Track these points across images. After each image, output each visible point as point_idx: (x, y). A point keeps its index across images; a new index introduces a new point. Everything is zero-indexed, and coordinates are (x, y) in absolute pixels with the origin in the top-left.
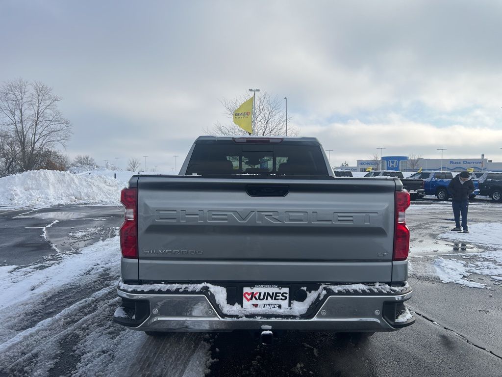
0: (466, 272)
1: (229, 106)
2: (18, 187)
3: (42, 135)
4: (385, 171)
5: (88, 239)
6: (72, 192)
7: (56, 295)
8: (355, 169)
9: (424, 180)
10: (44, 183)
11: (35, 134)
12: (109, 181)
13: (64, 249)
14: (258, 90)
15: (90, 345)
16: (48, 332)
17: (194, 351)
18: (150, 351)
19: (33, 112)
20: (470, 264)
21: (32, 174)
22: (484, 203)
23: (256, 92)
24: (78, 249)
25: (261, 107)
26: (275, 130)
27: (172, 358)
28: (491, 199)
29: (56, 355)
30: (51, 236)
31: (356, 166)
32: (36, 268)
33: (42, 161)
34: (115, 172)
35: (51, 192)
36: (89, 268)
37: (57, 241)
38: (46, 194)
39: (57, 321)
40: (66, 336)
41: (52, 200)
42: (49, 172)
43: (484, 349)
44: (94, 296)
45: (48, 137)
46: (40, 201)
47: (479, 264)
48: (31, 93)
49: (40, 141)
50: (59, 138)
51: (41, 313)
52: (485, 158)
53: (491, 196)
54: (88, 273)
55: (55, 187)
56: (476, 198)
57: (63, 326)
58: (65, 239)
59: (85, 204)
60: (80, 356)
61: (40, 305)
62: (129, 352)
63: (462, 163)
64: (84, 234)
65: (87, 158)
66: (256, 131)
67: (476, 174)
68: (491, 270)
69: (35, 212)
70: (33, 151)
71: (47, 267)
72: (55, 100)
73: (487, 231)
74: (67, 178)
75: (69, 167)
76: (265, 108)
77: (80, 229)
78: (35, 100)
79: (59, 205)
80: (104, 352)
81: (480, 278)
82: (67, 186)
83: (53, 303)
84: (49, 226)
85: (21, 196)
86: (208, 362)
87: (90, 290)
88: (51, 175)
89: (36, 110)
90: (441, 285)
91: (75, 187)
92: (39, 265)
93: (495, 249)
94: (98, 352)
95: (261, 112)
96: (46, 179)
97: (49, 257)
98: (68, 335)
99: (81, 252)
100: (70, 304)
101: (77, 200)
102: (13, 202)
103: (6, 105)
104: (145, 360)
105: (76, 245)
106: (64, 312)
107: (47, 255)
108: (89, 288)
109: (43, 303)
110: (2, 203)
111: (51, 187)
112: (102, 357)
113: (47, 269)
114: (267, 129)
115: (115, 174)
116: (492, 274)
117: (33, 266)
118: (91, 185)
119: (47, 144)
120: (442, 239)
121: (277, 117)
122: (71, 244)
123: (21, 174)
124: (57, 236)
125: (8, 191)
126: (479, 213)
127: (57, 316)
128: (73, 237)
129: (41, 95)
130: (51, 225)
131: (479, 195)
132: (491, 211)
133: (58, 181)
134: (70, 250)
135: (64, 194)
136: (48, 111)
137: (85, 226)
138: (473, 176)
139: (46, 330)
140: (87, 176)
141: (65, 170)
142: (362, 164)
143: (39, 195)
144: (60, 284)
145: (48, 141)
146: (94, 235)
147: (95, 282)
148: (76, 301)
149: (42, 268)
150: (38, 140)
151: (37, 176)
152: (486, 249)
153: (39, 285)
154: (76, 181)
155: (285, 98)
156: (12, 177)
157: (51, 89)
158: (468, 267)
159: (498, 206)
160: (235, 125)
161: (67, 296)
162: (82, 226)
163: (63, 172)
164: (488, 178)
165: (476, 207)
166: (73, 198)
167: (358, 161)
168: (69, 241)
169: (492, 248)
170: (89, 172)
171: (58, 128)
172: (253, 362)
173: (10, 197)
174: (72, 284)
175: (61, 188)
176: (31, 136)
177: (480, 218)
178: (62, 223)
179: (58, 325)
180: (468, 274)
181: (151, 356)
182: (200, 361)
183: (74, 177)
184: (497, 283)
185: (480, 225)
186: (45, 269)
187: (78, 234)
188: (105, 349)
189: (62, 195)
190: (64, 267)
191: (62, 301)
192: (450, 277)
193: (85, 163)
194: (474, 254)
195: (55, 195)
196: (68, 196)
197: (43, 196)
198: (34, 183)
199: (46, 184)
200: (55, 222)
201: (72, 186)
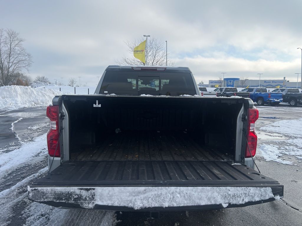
0: (280, 153)
1: (131, 46)
3: (14, 63)
4: (226, 87)
5: (40, 131)
6: (32, 100)
7: (15, 171)
8: (207, 86)
9: (250, 93)
10: (14, 93)
11: (9, 62)
12: (56, 93)
13: (24, 138)
14: (149, 36)
15: (34, 210)
16: (6, 200)
17: (104, 214)
18: (75, 214)
19: (7, 48)
20: (282, 148)
21: (6, 88)
22: (285, 107)
24: (33, 138)
25: (151, 47)
26: (160, 61)
27: (89, 220)
28: (289, 104)
29: (10, 218)
30: (16, 129)
31: (208, 84)
32: (4, 152)
33: (14, 80)
34: (61, 87)
35: (19, 99)
36: (39, 152)
37: (20, 132)
38: (16, 101)
39: (13, 191)
40: (17, 203)
41: (20, 104)
42: (18, 87)
43: (298, 210)
44: (40, 172)
45: (17, 64)
46: (12, 105)
47: (287, 147)
48: (6, 37)
49: (13, 67)
50: (24, 65)
51: (2, 185)
52: (285, 79)
53: (289, 103)
54: (38, 155)
55: (21, 96)
56: (280, 104)
57: (17, 195)
58: (25, 131)
59: (41, 107)
60: (25, 218)
61: (3, 179)
62: (60, 215)
63: (271, 82)
64: (38, 127)
65: (44, 78)
66: (148, 62)
67: (281, 89)
68: (296, 152)
69: (8, 112)
70: (8, 73)
71: (11, 151)
72: (21, 41)
73: (289, 125)
74: (29, 90)
75: (32, 83)
76: (153, 47)
77: (36, 124)
78: (8, 41)
79: (24, 108)
80: (42, 215)
81: (290, 157)
82: (29, 96)
83: (12, 177)
84: (16, 122)
86: (114, 223)
87: (37, 168)
88: (18, 89)
89: (9, 47)
90: (265, 162)
91: (34, 96)
92: (6, 149)
93: (296, 138)
94: (38, 216)
95: (151, 50)
96: (15, 91)
97: (13, 144)
98: (19, 202)
99: (35, 140)
100: (23, 178)
101: (36, 104)
104: (70, 222)
105: (32, 135)
106: (19, 184)
107: (12, 142)
108: (37, 166)
109: (5, 178)
111: (19, 96)
112: (41, 219)
113: (10, 153)
114: (155, 61)
115: (60, 88)
116: (296, 155)
117: (2, 150)
118: (44, 95)
119: (17, 69)
120: (263, 131)
121: (161, 53)
122: (29, 135)
124: (21, 129)
126: (283, 113)
127: (13, 188)
128: (31, 130)
129: (12, 37)
130: (17, 121)
131: (283, 102)
132: (290, 112)
133: (23, 92)
134: (28, 139)
136: (16, 48)
137: (39, 122)
138: (279, 90)
139: (4, 198)
140: (42, 90)
141: (28, 86)
142: (212, 82)
143: (11, 101)
144: (18, 163)
145: (18, 67)
146: (45, 128)
147: (41, 162)
148: (27, 176)
149: (7, 151)
150: (11, 66)
151: (10, 89)
152: (290, 137)
153: (4, 164)
154: (35, 93)
155: (166, 41)
157: (18, 34)
158: (280, 150)
159: (294, 109)
160: (135, 58)
161: (22, 172)
162: (37, 122)
163: (26, 87)
164: (288, 92)
165: (280, 109)
166: (33, 103)
167: (209, 81)
168: (27, 132)
169: (293, 136)
170: (44, 86)
171: (24, 58)
172: (145, 222)
174: (26, 163)
175: (25, 97)
176: (6, 63)
177: (284, 117)
178: (25, 120)
179: (13, 194)
180: (281, 154)
181: (75, 219)
182: (109, 222)
183: (34, 90)
184: (300, 161)
185: (285, 121)
186: (9, 153)
187: (34, 127)
188: (43, 213)
189: (26, 101)
190: (22, 151)
191: (18, 176)
192: (270, 157)
193: (43, 81)
194: (283, 141)
195: (21, 101)
196: (30, 102)
197: (14, 102)
198: (8, 93)
199: (16, 95)
200: (20, 119)
201: (32, 95)
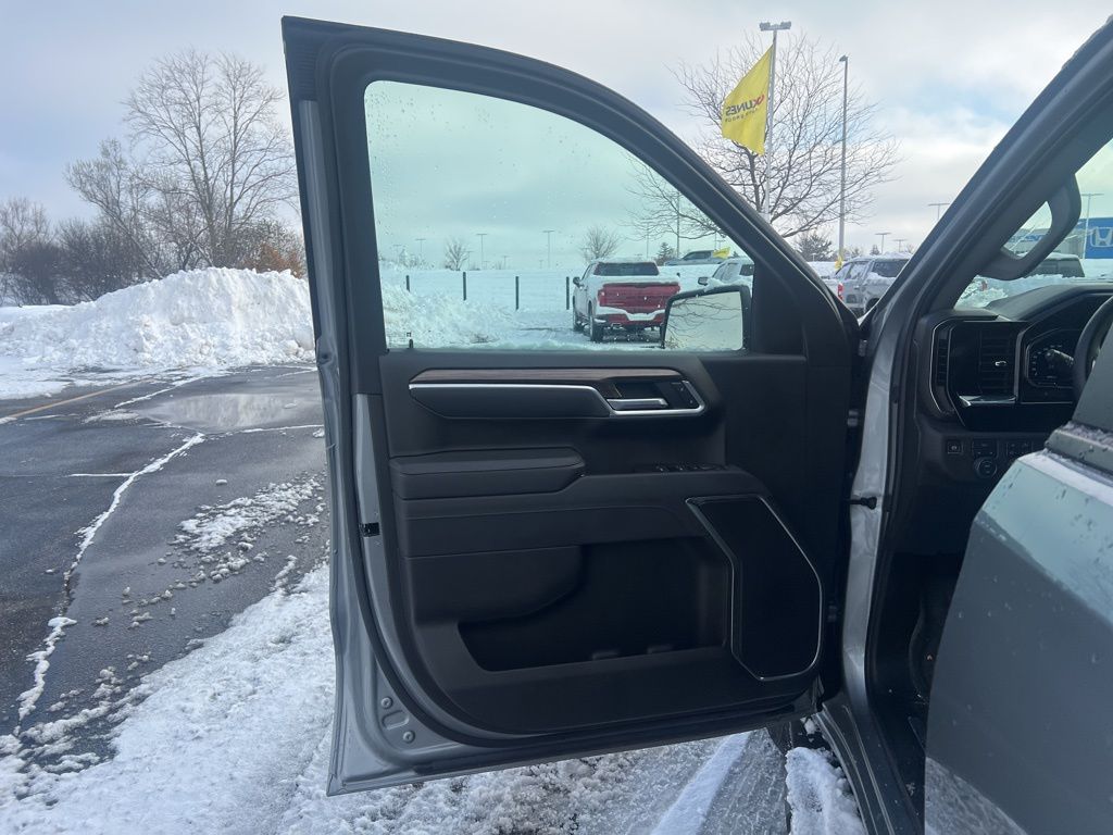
2: (154, 316)
3: (248, 184)
6: (290, 328)
10: (218, 303)
11: (232, 182)
14: (786, 26)
19: (223, 131)
21: (188, 281)
23: (779, 32)
34: (413, 272)
35: (237, 327)
38: (222, 336)
41: (237, 351)
45: (262, 189)
46: (208, 355)
48: (217, 86)
49: (246, 200)
50: (284, 192)
55: (247, 315)
70: (230, 225)
72: (271, 98)
74: (278, 289)
78: (226, 102)
82: (278, 312)
84: (154, 466)
85: (161, 339)
88: (236, 282)
89: (231, 124)
91: (298, 314)
96: (224, 294)
101: (302, 349)
102: (141, 356)
103: (164, 115)
110: (114, 360)
111: (237, 314)
115: (408, 278)
119: (258, 207)
123: (161, 282)
125: (128, 326)
129: (238, 86)
130: (168, 458)
133: (255, 297)
135: (268, 334)
136: (255, 126)
143: (206, 337)
145: (262, 199)
150: (240, 198)
151: (200, 284)
155: (845, 58)
156: (141, 290)
157: (261, 74)
166: (293, 344)
171: (282, 167)
173: (132, 343)
175: (261, 316)
176: (223, 187)
189: (263, 337)
195: (247, 338)
196: (280, 339)
197: (216, 340)
198: (193, 304)
199: (224, 308)
200: (190, 442)
201: (291, 310)
